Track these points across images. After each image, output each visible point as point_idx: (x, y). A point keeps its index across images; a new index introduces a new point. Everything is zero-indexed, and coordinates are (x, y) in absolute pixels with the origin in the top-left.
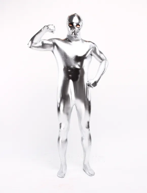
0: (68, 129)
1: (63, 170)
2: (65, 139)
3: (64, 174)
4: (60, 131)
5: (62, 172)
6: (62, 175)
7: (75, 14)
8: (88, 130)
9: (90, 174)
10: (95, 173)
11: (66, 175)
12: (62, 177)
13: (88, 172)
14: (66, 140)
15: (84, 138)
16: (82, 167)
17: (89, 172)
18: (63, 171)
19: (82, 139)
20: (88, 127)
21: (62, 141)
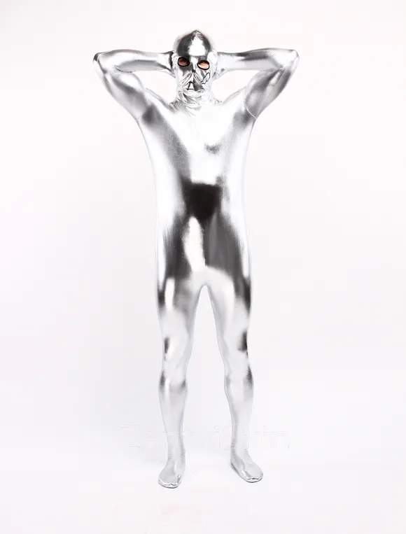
0: (188, 353)
1: (175, 466)
2: (180, 381)
3: (179, 479)
4: (165, 358)
5: (173, 473)
6: (171, 480)
7: (195, 31)
8: (242, 355)
9: (249, 476)
10: (262, 474)
11: (182, 481)
12: (172, 486)
13: (243, 472)
14: (184, 384)
15: (232, 377)
16: (227, 458)
17: (246, 472)
18: (175, 469)
19: (228, 381)
20: (244, 346)
21: (170, 386)
